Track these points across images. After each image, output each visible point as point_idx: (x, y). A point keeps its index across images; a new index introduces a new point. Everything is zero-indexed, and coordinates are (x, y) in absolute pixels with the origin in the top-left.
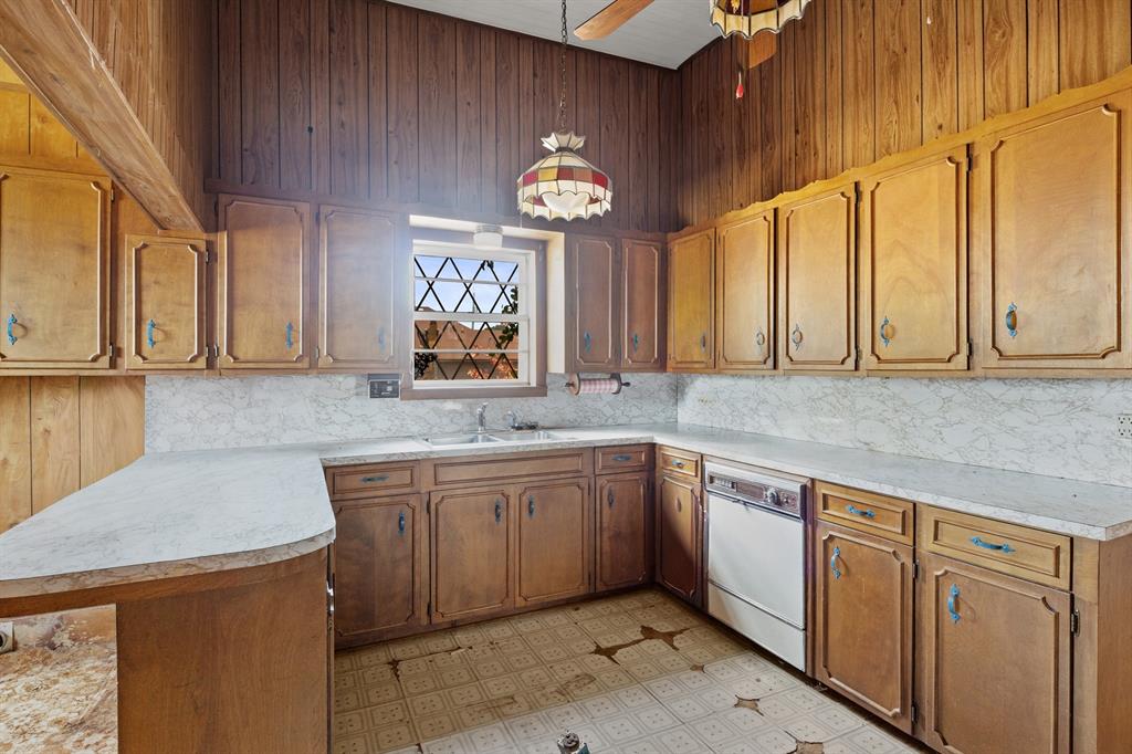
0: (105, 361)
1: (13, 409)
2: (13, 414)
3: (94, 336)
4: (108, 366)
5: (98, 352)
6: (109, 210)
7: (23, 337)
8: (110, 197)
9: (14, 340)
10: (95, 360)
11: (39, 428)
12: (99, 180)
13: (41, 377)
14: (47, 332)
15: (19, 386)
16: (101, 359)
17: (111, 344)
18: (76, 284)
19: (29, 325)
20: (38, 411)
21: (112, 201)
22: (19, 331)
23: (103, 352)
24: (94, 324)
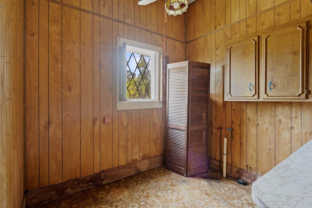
0: (304, 96)
1: (270, 112)
2: (270, 114)
3: (299, 87)
4: (305, 98)
5: (301, 92)
6: (305, 35)
7: (274, 88)
8: (306, 30)
9: (271, 89)
10: (299, 95)
11: (277, 119)
12: (301, 25)
13: (278, 102)
14: (281, 86)
15: (271, 105)
16: (302, 95)
17: (306, 89)
18: (292, 67)
19: (275, 84)
20: (277, 113)
21: (307, 31)
22: (272, 87)
23: (303, 92)
24: (299, 82)
